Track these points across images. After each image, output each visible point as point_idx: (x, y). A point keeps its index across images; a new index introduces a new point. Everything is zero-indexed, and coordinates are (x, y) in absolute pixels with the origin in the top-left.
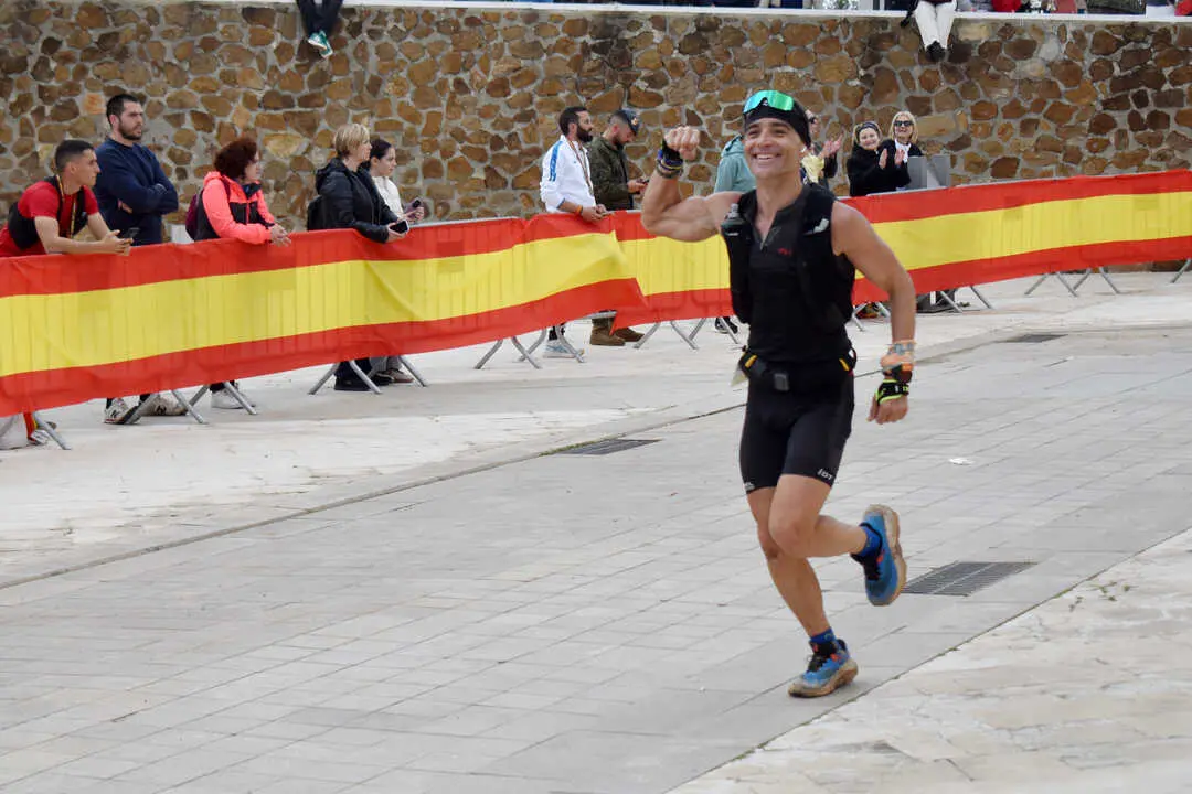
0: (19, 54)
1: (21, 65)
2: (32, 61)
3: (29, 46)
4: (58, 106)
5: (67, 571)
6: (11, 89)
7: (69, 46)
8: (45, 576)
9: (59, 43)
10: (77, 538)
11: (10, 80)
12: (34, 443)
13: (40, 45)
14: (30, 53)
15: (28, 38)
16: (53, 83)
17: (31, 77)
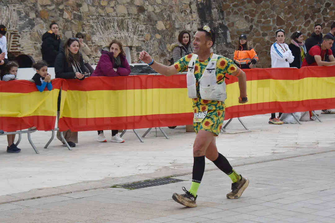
0: (318, 8)
1: (319, 10)
2: (322, 9)
3: (322, 5)
4: (329, 23)
5: (315, 154)
6: (315, 18)
7: (333, 5)
8: (309, 155)
9: (330, 4)
10: (320, 145)
11: (315, 15)
12: (311, 120)
13: (325, 5)
14: (322, 7)
15: (321, 3)
16: (328, 16)
17: (321, 14)
